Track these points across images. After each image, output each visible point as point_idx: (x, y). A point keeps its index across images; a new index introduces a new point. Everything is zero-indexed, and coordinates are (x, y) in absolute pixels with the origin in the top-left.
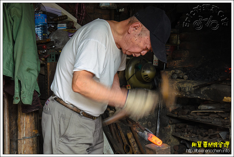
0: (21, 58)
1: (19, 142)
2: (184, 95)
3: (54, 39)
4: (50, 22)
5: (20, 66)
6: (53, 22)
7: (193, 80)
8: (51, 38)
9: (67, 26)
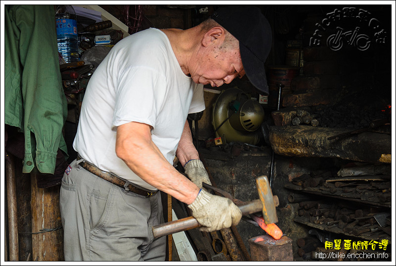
0: (34, 95)
1: (35, 238)
2: (313, 153)
3: (91, 62)
4: (83, 32)
5: (32, 108)
6: (87, 33)
7: (327, 126)
8: (85, 59)
9: (111, 39)
